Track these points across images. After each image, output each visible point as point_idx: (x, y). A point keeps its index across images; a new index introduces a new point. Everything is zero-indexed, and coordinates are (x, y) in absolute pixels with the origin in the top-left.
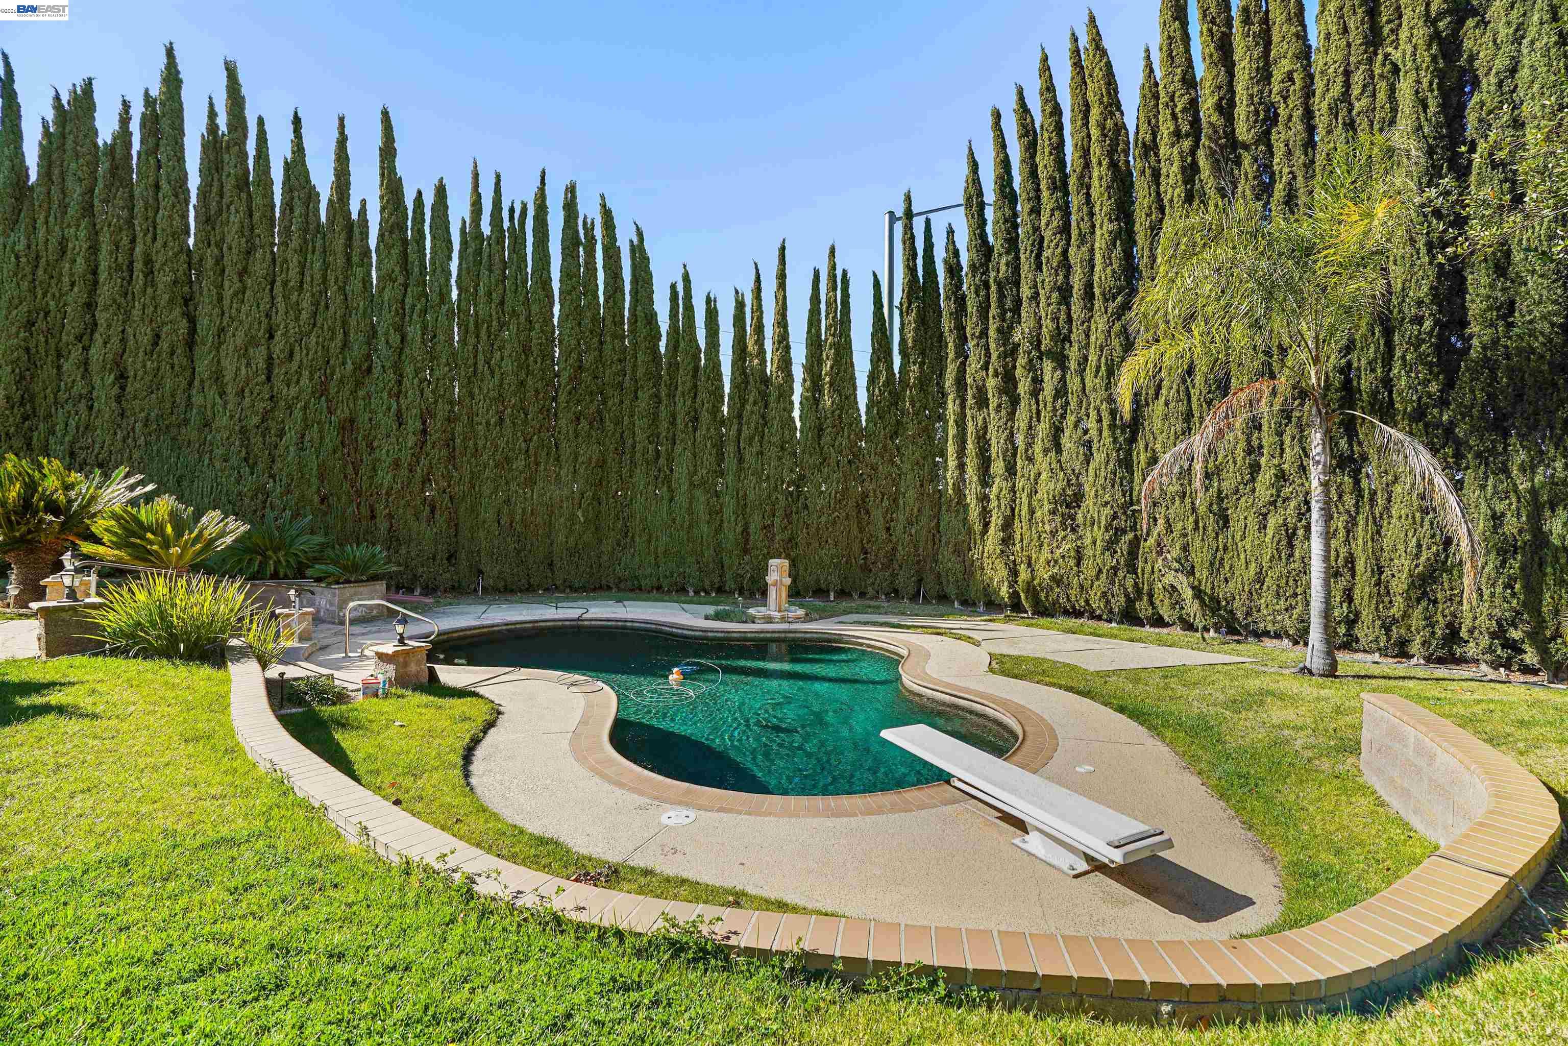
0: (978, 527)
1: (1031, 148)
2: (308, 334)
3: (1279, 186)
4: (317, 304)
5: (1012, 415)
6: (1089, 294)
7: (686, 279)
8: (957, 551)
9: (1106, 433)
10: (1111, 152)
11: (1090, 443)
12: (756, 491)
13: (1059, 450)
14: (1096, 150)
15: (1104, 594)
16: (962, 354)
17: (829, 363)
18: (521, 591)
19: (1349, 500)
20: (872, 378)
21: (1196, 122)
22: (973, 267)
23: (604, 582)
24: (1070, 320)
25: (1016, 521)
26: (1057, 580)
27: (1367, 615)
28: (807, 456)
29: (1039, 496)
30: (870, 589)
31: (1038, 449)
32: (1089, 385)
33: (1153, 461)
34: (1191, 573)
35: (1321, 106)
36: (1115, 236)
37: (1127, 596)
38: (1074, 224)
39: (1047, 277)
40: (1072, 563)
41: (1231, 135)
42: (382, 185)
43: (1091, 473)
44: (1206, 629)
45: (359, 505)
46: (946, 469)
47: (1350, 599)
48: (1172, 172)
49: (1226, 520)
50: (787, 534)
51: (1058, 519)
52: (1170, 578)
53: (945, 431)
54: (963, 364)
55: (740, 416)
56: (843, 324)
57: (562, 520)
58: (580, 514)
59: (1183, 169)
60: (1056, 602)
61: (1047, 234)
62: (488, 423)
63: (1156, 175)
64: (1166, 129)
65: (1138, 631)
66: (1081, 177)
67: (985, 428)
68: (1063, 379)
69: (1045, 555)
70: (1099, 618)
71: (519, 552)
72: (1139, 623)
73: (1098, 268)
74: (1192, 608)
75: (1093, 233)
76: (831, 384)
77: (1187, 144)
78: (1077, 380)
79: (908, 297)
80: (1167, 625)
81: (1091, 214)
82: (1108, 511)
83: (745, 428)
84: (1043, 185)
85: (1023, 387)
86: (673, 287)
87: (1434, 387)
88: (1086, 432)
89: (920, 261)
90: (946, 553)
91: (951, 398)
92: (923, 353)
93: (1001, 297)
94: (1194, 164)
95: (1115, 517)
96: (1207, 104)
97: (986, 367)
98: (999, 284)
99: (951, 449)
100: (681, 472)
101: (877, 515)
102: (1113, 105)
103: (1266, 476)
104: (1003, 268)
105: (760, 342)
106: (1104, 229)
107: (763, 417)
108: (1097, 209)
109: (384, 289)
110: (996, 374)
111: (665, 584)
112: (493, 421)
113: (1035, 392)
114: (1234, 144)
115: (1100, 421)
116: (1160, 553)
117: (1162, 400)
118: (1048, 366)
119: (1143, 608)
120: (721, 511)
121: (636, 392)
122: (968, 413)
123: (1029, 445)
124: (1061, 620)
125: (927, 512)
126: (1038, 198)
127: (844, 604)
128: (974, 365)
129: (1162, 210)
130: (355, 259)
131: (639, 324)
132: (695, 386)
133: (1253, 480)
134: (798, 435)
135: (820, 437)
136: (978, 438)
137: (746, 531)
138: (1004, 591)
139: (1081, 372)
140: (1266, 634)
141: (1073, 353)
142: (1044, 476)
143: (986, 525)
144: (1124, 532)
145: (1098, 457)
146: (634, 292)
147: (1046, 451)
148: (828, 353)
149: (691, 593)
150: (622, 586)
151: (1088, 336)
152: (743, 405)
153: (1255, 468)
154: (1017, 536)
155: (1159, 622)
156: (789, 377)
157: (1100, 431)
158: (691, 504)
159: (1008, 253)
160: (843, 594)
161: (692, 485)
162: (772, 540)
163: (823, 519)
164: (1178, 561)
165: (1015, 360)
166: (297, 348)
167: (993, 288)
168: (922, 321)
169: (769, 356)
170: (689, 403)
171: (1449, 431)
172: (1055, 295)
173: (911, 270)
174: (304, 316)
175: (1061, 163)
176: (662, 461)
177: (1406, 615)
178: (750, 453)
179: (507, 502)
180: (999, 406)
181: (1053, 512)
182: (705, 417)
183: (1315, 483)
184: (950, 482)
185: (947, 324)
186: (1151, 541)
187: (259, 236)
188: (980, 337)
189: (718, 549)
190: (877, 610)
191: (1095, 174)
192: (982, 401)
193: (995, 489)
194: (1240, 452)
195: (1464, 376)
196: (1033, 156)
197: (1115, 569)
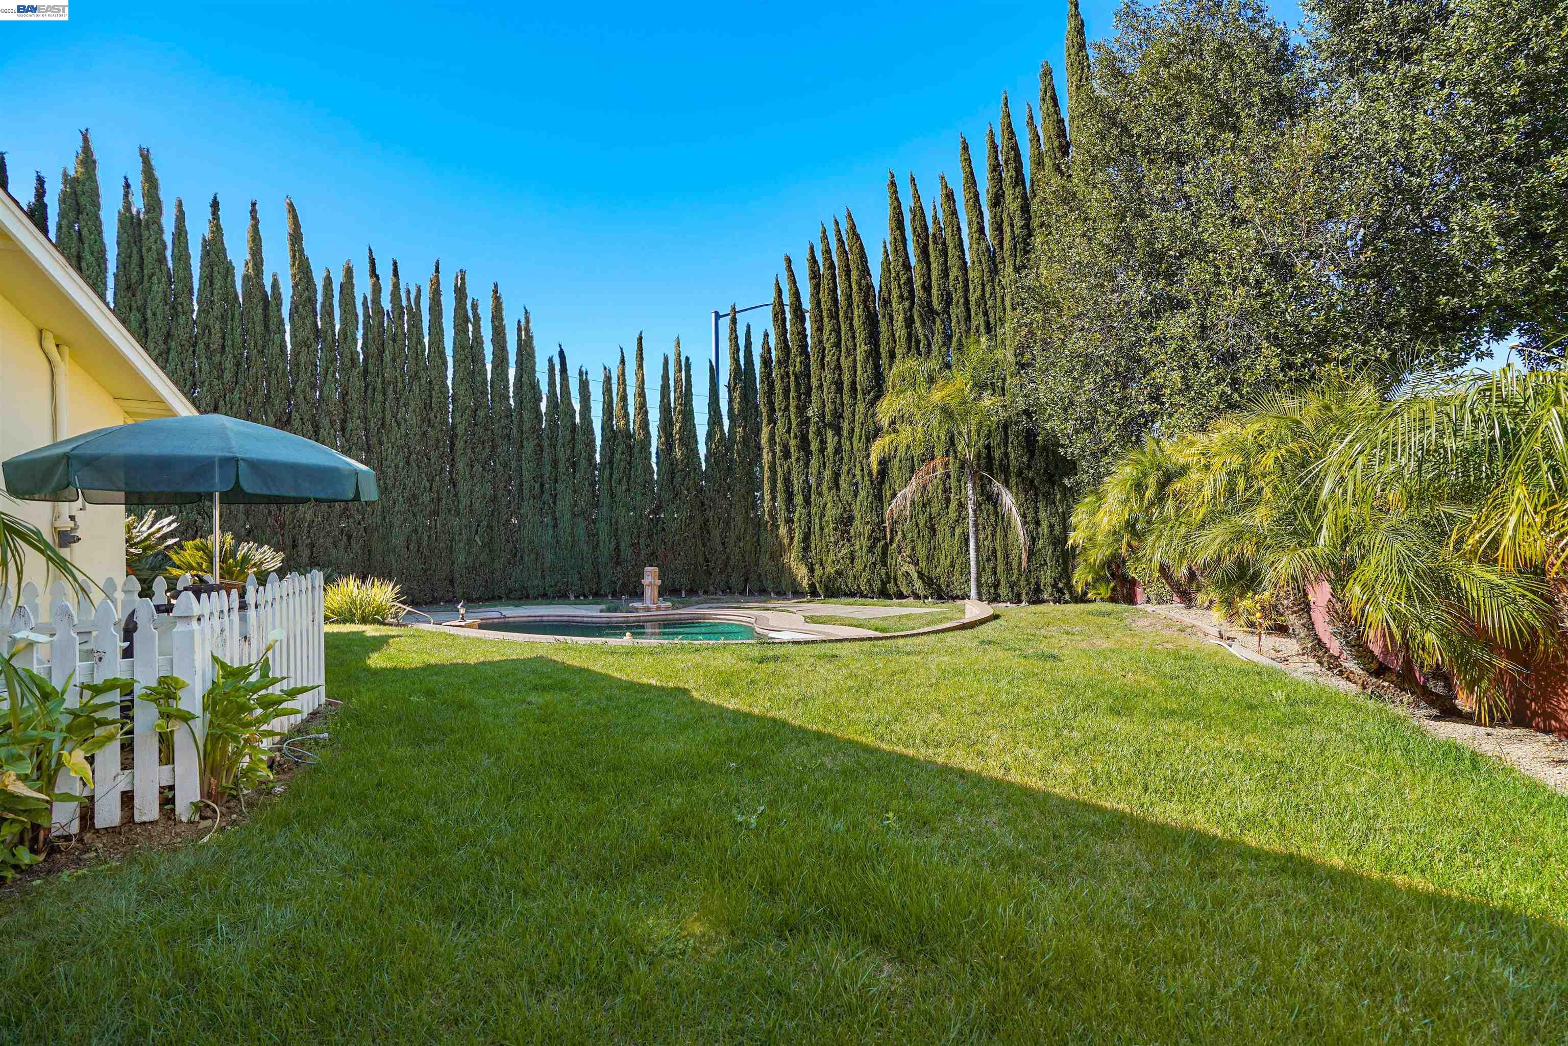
0: (786, 541)
1: (817, 287)
2: (232, 391)
3: (954, 339)
4: (238, 365)
5: (807, 465)
6: (853, 389)
7: (562, 355)
8: (772, 558)
9: (866, 478)
10: (865, 301)
11: (856, 484)
12: (625, 517)
13: (838, 489)
14: (856, 298)
15: (868, 581)
16: (772, 421)
17: (678, 425)
18: (426, 604)
19: (992, 518)
20: (710, 436)
21: (911, 292)
22: (779, 362)
23: (496, 593)
24: (842, 404)
25: (812, 536)
26: (839, 573)
27: (1003, 582)
28: (663, 493)
29: (826, 518)
30: (711, 588)
31: (824, 487)
32: (855, 447)
33: (894, 495)
34: (917, 564)
35: (973, 299)
36: (869, 354)
37: (882, 580)
38: (843, 342)
39: (828, 375)
40: (848, 561)
41: (930, 303)
42: (294, 265)
43: (858, 503)
44: (926, 597)
45: (283, 535)
46: (763, 501)
47: (995, 573)
48: (899, 319)
49: (934, 531)
50: (650, 550)
51: (839, 533)
52: (906, 567)
53: (762, 472)
54: (773, 428)
55: (611, 462)
56: (687, 396)
57: (462, 544)
58: (477, 538)
59: (906, 319)
60: (839, 588)
61: (827, 346)
62: (397, 466)
63: (891, 318)
64: (895, 293)
65: (888, 602)
66: (846, 313)
67: (789, 473)
68: (839, 442)
69: (831, 557)
70: (866, 596)
71: (425, 572)
72: (888, 596)
73: (859, 372)
74: (918, 584)
75: (855, 349)
76: (680, 440)
77: (907, 304)
78: (848, 443)
79: (735, 379)
80: (906, 597)
81: (854, 338)
82: (868, 527)
83: (615, 472)
84: (825, 314)
85: (814, 446)
86: (550, 360)
87: (1025, 459)
88: (854, 476)
89: (742, 354)
90: (765, 559)
91: (765, 451)
92: (745, 419)
93: (798, 384)
94: (912, 316)
95: (873, 531)
96: (917, 284)
97: (789, 432)
98: (795, 375)
99: (766, 486)
100: (563, 506)
101: (716, 533)
102: (865, 271)
103: (953, 505)
104: (798, 365)
105: (625, 407)
106: (862, 349)
107: (629, 463)
108: (857, 335)
109: (299, 353)
110: (796, 437)
111: (550, 591)
112: (401, 465)
113: (822, 450)
114: (931, 311)
115: (862, 470)
116: (900, 553)
117: (898, 459)
118: (830, 433)
119: (891, 588)
120: (597, 534)
121: (522, 442)
122: (778, 462)
123: (819, 485)
124: (844, 600)
125: (750, 531)
126: (822, 319)
127: (694, 599)
128: (780, 429)
129: (895, 342)
130: (272, 327)
131: (525, 388)
132: (573, 439)
133: (947, 507)
134: (655, 477)
135: (672, 478)
136: (785, 479)
137: (617, 548)
138: (805, 583)
139: (851, 438)
140: (957, 597)
141: (845, 426)
142: (829, 505)
143: (792, 539)
144: (879, 540)
145: (862, 494)
146: (520, 364)
147: (830, 489)
148: (676, 417)
149: (572, 598)
150: (512, 596)
151: (854, 415)
152: (613, 454)
153: (948, 501)
154: (813, 546)
155: (901, 596)
156: (648, 434)
157: (863, 476)
158: (572, 529)
159: (801, 355)
160: (692, 592)
161: (574, 515)
162: (639, 554)
163: (677, 538)
164: (910, 557)
165: (808, 428)
166: (222, 403)
167: (792, 378)
168: (744, 397)
169: (632, 417)
170: (569, 452)
171: (1032, 482)
172: (833, 387)
173: (736, 360)
174: (228, 375)
175: (835, 301)
176: (546, 496)
177: (1019, 580)
178: (620, 490)
179: (415, 531)
180: (798, 458)
181: (835, 529)
182: (583, 463)
183: (970, 510)
184: (767, 510)
185: (760, 399)
186: (895, 545)
187: (182, 304)
188: (784, 411)
189: (595, 563)
190: (719, 601)
191: (856, 313)
192: (787, 454)
193: (797, 514)
194: (940, 491)
195: (1037, 453)
196: (818, 293)
197: (874, 564)
